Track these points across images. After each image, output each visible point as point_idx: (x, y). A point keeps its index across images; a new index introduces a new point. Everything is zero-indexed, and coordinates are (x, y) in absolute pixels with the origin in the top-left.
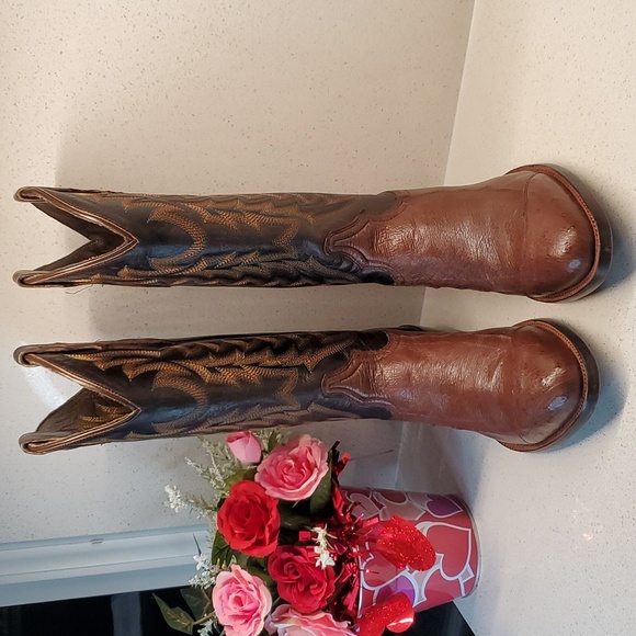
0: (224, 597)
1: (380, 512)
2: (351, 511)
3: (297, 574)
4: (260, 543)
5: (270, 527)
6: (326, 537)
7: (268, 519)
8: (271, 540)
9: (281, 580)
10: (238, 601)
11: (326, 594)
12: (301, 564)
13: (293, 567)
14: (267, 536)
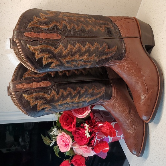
0: (60, 139)
1: (103, 119)
2: (95, 119)
3: (79, 135)
4: (71, 128)
5: (73, 124)
6: (88, 127)
7: (73, 122)
8: (74, 127)
9: (75, 136)
10: (63, 141)
11: (87, 142)
12: (81, 133)
13: (78, 133)
14: (73, 126)
